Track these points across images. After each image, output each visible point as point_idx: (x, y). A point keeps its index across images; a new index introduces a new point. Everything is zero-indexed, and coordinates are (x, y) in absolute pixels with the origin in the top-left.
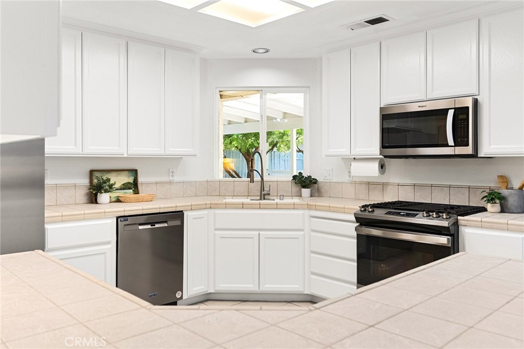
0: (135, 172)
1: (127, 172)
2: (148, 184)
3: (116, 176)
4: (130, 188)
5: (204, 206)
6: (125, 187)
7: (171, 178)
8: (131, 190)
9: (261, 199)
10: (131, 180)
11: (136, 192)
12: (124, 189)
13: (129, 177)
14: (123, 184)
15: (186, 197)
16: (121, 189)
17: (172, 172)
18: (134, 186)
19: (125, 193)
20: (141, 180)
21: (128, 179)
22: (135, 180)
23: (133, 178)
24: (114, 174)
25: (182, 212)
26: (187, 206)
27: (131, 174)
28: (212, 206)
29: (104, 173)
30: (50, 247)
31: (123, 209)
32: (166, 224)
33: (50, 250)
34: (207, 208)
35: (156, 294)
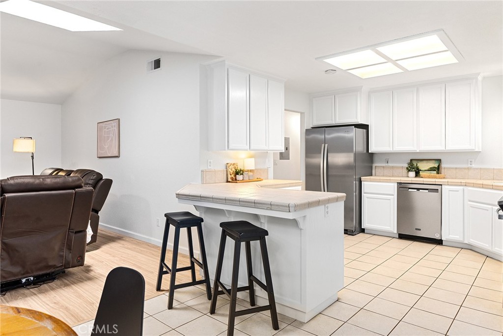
0: (439, 161)
1: (434, 161)
2: (449, 168)
3: (427, 163)
4: (434, 171)
6: (432, 169)
7: (469, 166)
10: (436, 166)
11: (438, 173)
12: (430, 171)
13: (435, 164)
14: (430, 168)
16: (428, 170)
17: (471, 162)
18: (438, 169)
19: (431, 173)
20: (443, 165)
21: (435, 165)
22: (439, 166)
23: (438, 164)
24: (425, 162)
25: (441, 185)
26: (444, 182)
27: (437, 162)
28: (467, 184)
29: (419, 161)
30: (365, 191)
31: (400, 179)
32: (427, 191)
33: (365, 193)
34: (463, 186)
35: (420, 230)
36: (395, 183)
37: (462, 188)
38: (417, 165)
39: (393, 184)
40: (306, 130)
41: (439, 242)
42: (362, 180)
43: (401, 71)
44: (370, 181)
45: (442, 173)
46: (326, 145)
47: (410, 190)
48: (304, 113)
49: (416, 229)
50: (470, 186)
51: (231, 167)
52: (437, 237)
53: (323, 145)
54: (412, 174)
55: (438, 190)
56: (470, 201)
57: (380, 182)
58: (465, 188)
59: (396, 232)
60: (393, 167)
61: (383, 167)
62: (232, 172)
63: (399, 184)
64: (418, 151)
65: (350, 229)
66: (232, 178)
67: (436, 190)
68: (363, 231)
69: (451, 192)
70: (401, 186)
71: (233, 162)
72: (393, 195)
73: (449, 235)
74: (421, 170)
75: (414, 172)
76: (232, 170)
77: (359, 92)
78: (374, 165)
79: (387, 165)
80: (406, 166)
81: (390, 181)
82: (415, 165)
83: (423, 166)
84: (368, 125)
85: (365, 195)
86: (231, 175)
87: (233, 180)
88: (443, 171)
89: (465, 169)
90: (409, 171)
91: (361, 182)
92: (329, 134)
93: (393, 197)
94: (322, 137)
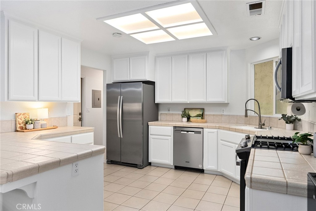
0: (203, 109)
1: (200, 110)
2: (210, 115)
3: (195, 111)
4: (200, 117)
5: (215, 127)
6: (198, 116)
7: (222, 113)
8: (200, 118)
9: (259, 128)
10: (201, 113)
11: (202, 119)
12: (197, 117)
14: (197, 115)
15: (231, 123)
17: (223, 110)
18: (202, 116)
19: (198, 118)
20: (206, 113)
21: (200, 113)
22: (203, 114)
23: (202, 112)
24: (194, 110)
25: (203, 128)
26: (205, 126)
27: (201, 110)
28: (220, 128)
29: (190, 110)
30: (151, 133)
31: (175, 124)
32: (194, 133)
33: (151, 135)
34: (217, 129)
35: (189, 162)
36: (172, 126)
37: (216, 130)
38: (188, 112)
39: (170, 128)
40: (107, 84)
41: (201, 171)
42: (149, 124)
43: (174, 39)
44: (155, 125)
45: (205, 118)
46: (122, 97)
47: (182, 132)
48: (106, 71)
49: (186, 162)
50: (221, 129)
51: (19, 117)
52: (200, 167)
53: (119, 97)
54: (185, 119)
55: (201, 132)
56: (222, 140)
57: (162, 126)
58: (219, 130)
59: (172, 164)
60: (172, 114)
61: (166, 114)
62: (21, 121)
63: (175, 127)
64: (188, 103)
65: (139, 164)
66: (22, 128)
67: (199, 132)
68: (150, 164)
69: (209, 133)
70: (176, 129)
71: (22, 113)
72: (170, 136)
73: (208, 166)
74: (191, 117)
75: (187, 118)
76: (21, 119)
77: (147, 56)
78: (160, 113)
79: (168, 112)
80: (181, 113)
81: (168, 125)
82: (187, 112)
83: (193, 113)
84: (155, 82)
85: (151, 136)
86: (19, 124)
87: (22, 129)
88: (205, 117)
89: (219, 115)
90: (183, 117)
91: (148, 126)
92: (124, 88)
93: (170, 137)
94: (119, 90)
